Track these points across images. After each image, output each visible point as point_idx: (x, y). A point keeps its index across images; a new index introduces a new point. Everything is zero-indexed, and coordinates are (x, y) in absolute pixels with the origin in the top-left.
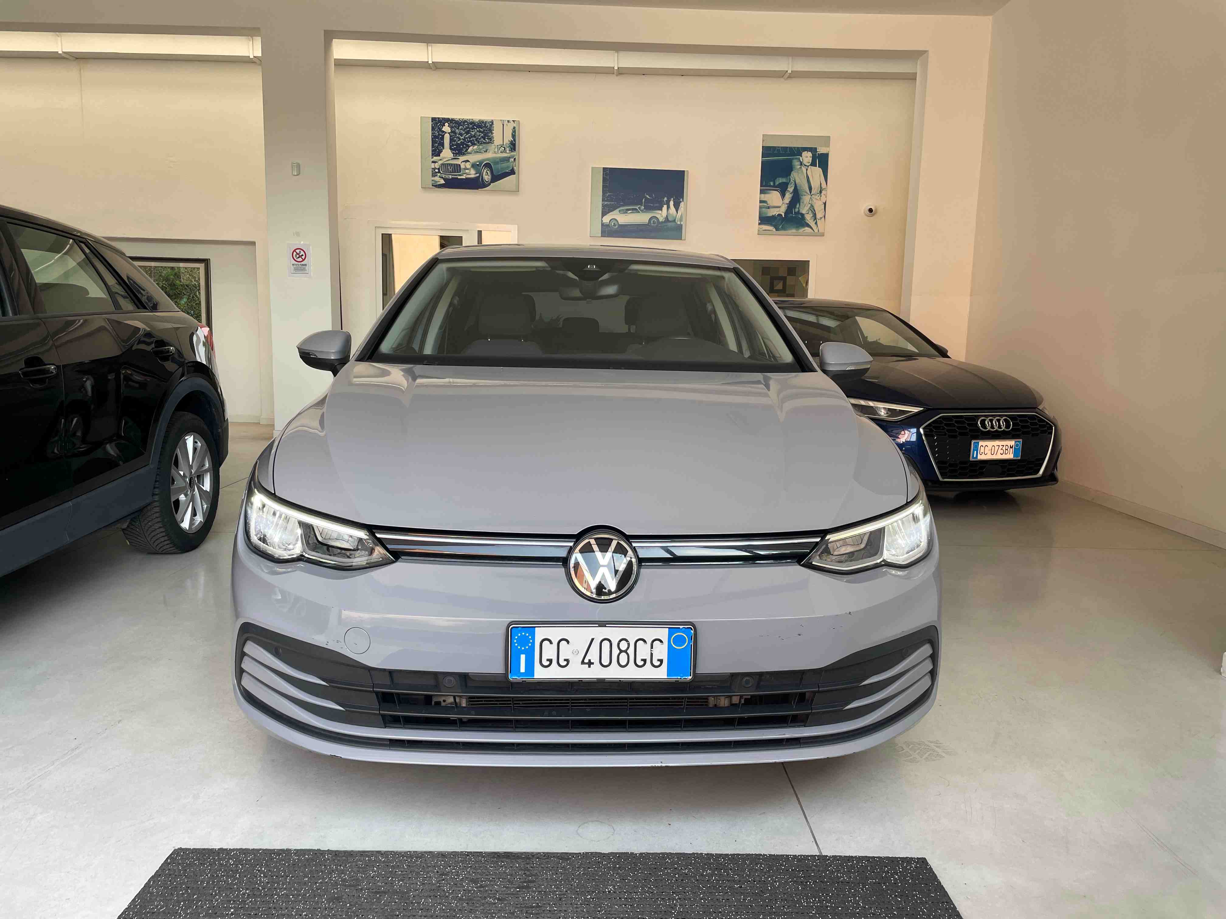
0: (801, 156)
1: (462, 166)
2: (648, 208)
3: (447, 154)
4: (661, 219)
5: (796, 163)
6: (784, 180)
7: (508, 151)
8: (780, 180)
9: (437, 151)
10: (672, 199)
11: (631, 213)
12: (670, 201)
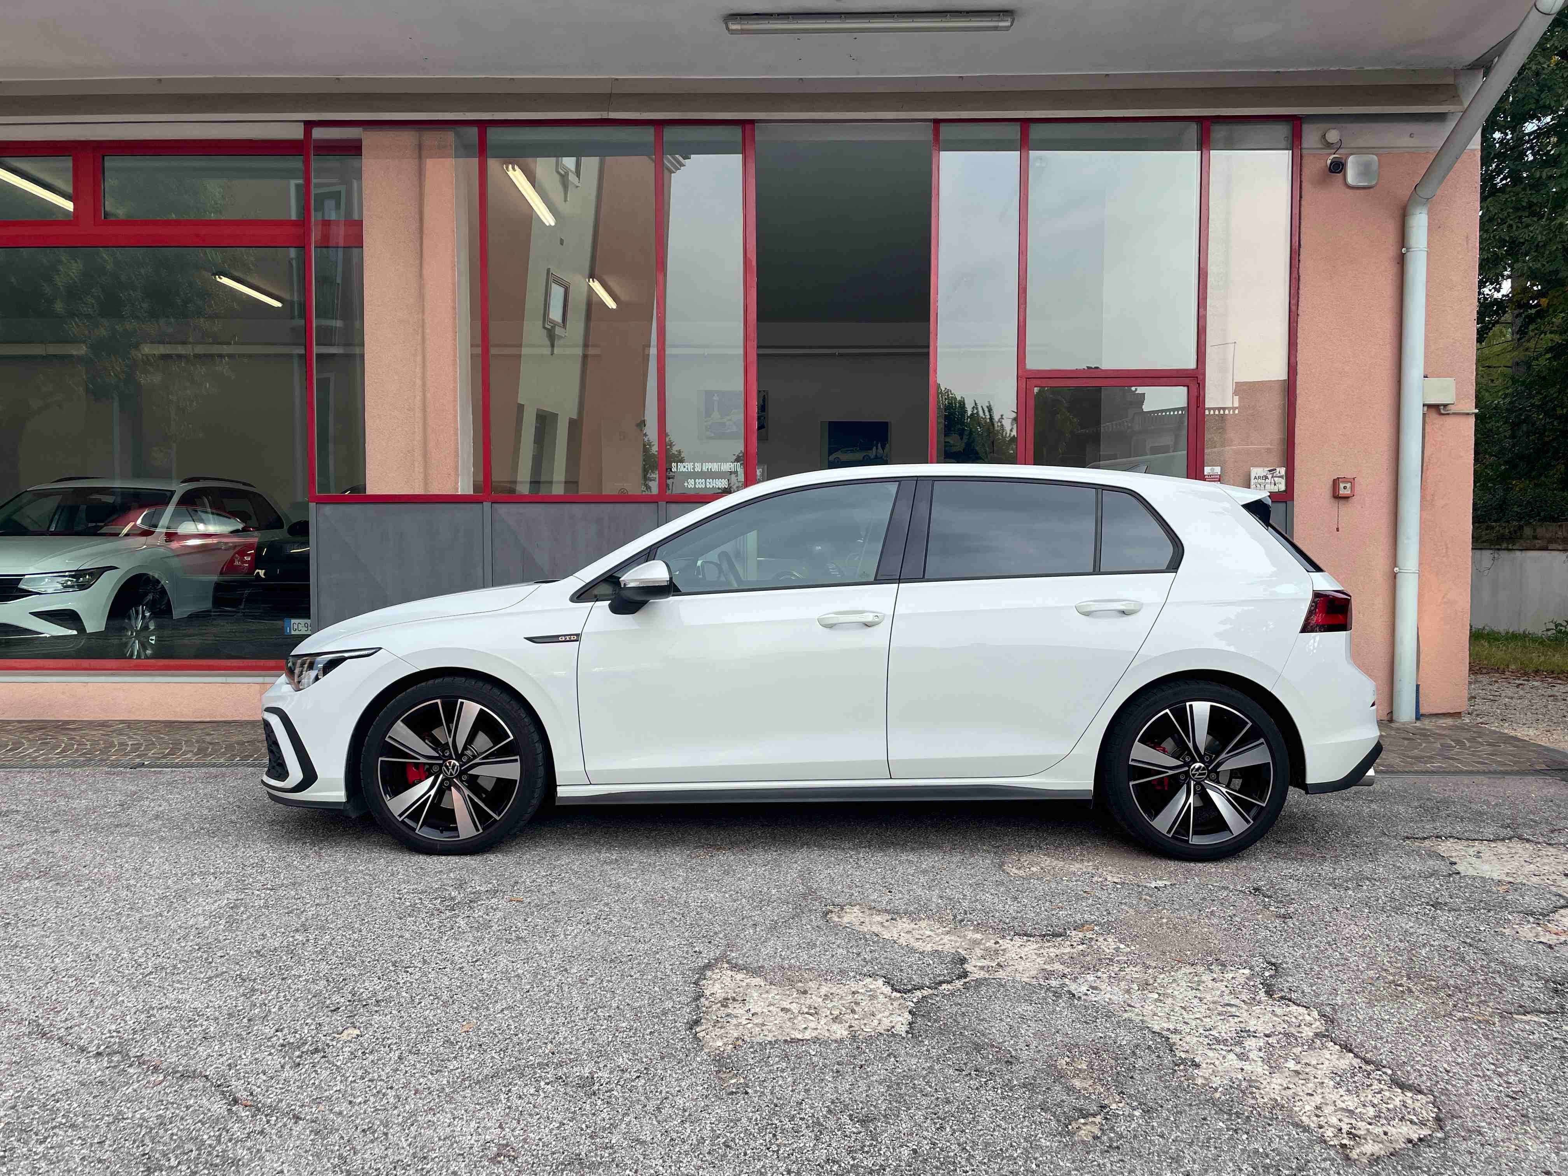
1: (727, 424)
2: (862, 449)
3: (716, 415)
4: (872, 457)
9: (708, 413)
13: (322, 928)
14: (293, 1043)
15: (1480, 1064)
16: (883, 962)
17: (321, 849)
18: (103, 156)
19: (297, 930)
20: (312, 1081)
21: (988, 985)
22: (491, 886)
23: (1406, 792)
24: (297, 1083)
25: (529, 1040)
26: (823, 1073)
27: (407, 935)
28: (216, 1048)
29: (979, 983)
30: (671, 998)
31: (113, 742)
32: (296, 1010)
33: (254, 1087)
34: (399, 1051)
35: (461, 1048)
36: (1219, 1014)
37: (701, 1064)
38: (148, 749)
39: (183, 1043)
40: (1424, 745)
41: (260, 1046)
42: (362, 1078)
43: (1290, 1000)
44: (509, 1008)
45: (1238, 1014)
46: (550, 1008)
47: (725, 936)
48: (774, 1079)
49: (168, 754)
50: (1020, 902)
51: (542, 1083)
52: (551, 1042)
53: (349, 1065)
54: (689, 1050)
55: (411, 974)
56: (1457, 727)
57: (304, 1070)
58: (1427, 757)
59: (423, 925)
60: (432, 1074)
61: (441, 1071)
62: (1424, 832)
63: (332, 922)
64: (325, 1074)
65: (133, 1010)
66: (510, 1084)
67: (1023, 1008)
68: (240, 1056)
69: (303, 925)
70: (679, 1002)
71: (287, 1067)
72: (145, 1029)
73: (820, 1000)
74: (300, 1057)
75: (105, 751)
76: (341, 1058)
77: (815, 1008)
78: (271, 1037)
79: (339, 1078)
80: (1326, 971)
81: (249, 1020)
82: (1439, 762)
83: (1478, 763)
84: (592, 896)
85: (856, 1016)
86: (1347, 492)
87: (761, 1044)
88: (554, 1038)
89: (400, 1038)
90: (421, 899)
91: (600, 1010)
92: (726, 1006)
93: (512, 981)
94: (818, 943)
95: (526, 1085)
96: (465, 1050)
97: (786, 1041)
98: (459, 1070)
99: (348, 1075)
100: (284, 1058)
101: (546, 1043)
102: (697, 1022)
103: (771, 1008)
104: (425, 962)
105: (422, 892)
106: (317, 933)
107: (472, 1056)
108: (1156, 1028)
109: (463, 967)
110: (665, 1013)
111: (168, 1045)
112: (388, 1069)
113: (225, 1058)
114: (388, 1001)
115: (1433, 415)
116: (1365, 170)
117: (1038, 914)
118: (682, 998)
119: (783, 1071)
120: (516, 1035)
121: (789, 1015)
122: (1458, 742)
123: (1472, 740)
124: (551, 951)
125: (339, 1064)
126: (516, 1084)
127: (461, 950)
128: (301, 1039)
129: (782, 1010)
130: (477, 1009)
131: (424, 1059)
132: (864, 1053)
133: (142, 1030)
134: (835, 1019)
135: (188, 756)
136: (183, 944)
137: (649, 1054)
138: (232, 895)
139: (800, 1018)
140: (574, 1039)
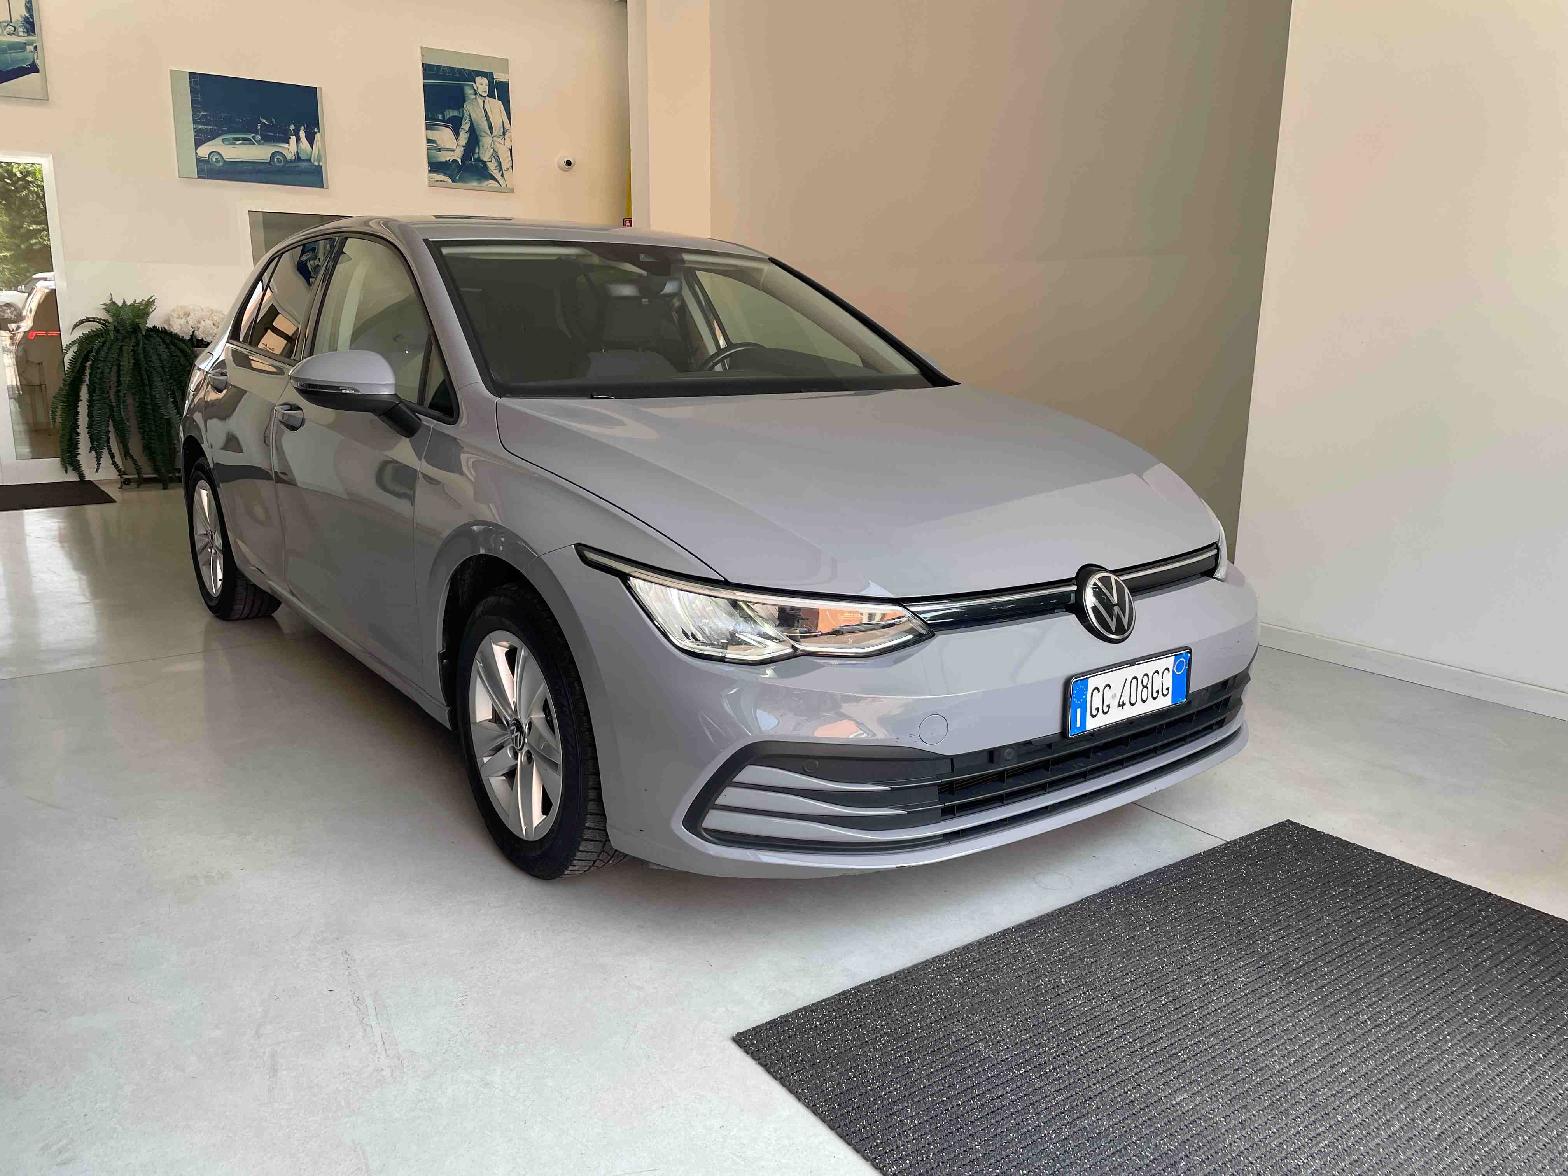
0: (475, 83)
5: (469, 91)
6: (456, 113)
7: (21, 34)
8: (451, 113)
10: (303, 127)
11: (240, 144)
12: (299, 131)
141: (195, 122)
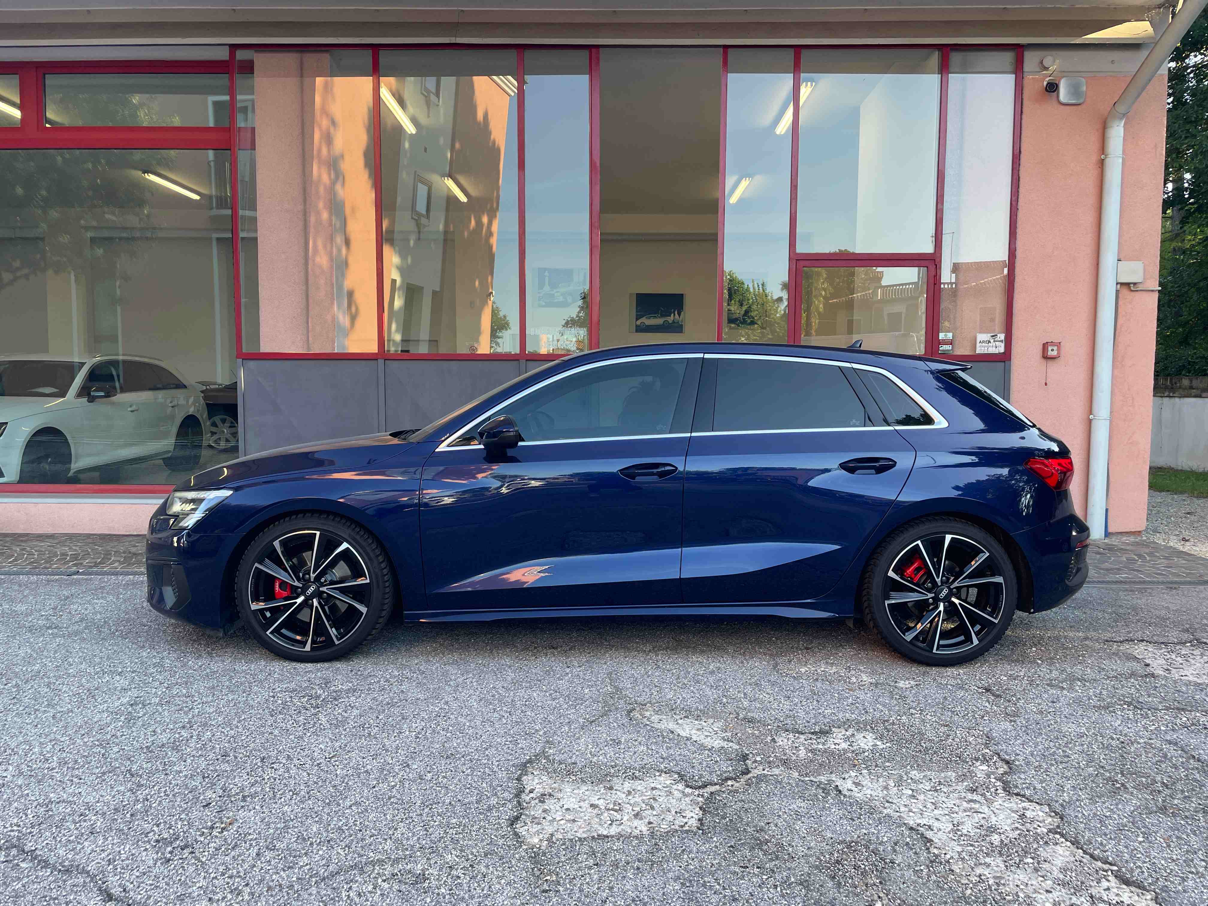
1: (556, 295)
2: (662, 316)
3: (547, 288)
4: (670, 322)
9: (541, 287)
10: (677, 310)
11: (653, 318)
12: (675, 311)
13: (205, 725)
14: (166, 839)
15: (1192, 860)
16: (678, 758)
17: (213, 650)
18: (44, 74)
19: (184, 727)
20: (178, 878)
21: (767, 782)
22: (350, 685)
23: (1102, 599)
24: (166, 880)
25: (371, 836)
26: (626, 871)
27: (276, 732)
28: (100, 842)
29: (760, 779)
30: (496, 794)
31: (56, 552)
32: (173, 805)
33: (128, 884)
34: (258, 847)
35: (311, 844)
36: (965, 811)
37: (519, 860)
38: (83, 558)
39: (71, 838)
40: (1113, 558)
41: (138, 841)
42: (223, 874)
43: (1023, 796)
44: (356, 804)
45: (981, 810)
46: (392, 803)
47: (545, 733)
48: (582, 876)
49: (100, 563)
50: (792, 701)
51: (380, 880)
52: (391, 838)
53: (213, 861)
54: (509, 847)
55: (275, 770)
56: (1137, 544)
57: (173, 866)
58: (1116, 569)
59: (291, 722)
60: (284, 871)
61: (292, 868)
62: (1120, 636)
63: (214, 719)
64: (192, 869)
65: (35, 803)
66: (352, 881)
67: (798, 804)
68: (120, 852)
69: (190, 722)
70: (503, 798)
71: (159, 864)
72: (42, 823)
73: (624, 796)
74: (171, 852)
75: (49, 561)
76: (206, 853)
77: (619, 804)
78: (148, 833)
79: (202, 874)
80: (1053, 768)
81: (132, 815)
82: (1126, 573)
83: (1157, 574)
84: (435, 694)
85: (655, 813)
86: (1055, 353)
87: (571, 840)
88: (393, 834)
89: (260, 833)
90: (291, 697)
91: (434, 806)
92: (543, 802)
93: (362, 776)
94: (623, 740)
95: (365, 882)
96: (315, 846)
97: (593, 837)
98: (308, 867)
99: (211, 871)
100: (157, 853)
101: (386, 840)
102: (517, 818)
103: (582, 804)
104: (289, 756)
105: (294, 690)
106: (200, 728)
107: (321, 852)
108: (911, 823)
109: (320, 763)
110: (490, 809)
111: (59, 839)
112: (246, 866)
113: (106, 853)
114: (253, 796)
115: (1125, 291)
116: (1075, 90)
117: (807, 713)
118: (506, 795)
119: (590, 868)
120: (360, 831)
121: (596, 811)
122: (1140, 556)
123: (1151, 554)
124: (397, 748)
125: (204, 860)
126: (357, 881)
127: (321, 746)
128: (174, 834)
129: (592, 805)
130: (329, 804)
131: (279, 855)
132: (661, 849)
133: (39, 824)
134: (637, 816)
135: (116, 564)
136: (86, 740)
137: (474, 850)
138: (135, 693)
139: (606, 815)
140: (410, 834)
141: (637, 312)
